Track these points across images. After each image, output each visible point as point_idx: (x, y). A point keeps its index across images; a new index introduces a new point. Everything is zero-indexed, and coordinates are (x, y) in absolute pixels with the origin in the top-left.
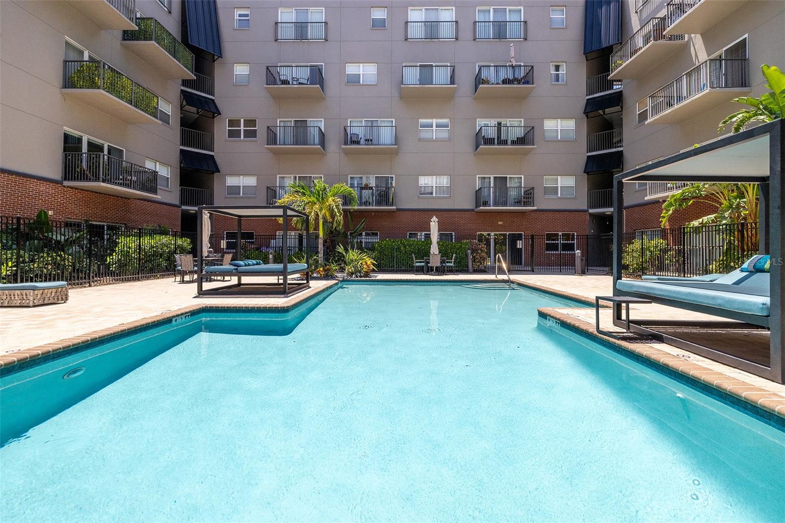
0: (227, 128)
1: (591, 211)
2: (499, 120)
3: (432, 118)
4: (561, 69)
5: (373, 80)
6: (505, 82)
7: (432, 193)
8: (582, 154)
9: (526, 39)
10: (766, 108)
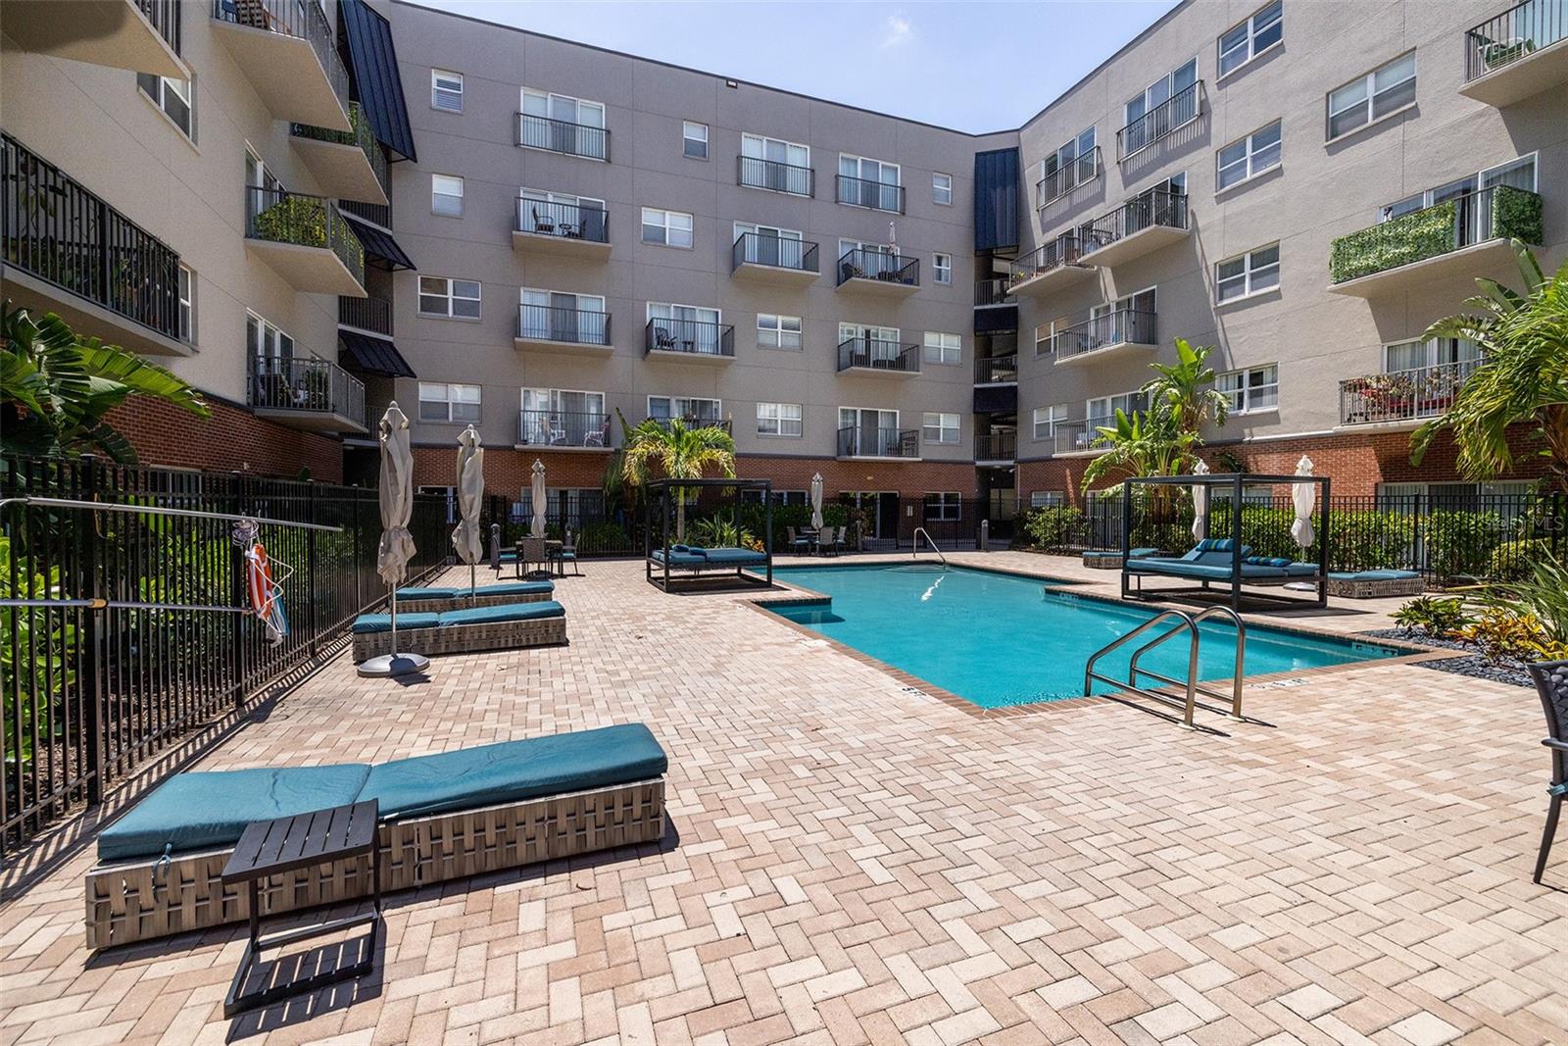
0: (420, 293)
1: (979, 463)
2: (868, 327)
3: (777, 313)
4: (944, 262)
5: (684, 242)
6: (883, 276)
7: (775, 431)
8: (968, 385)
9: (904, 214)
10: (1175, 378)
